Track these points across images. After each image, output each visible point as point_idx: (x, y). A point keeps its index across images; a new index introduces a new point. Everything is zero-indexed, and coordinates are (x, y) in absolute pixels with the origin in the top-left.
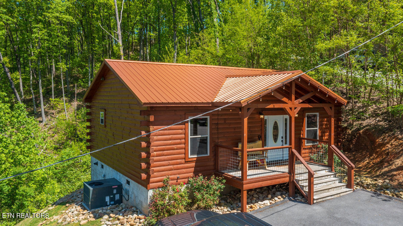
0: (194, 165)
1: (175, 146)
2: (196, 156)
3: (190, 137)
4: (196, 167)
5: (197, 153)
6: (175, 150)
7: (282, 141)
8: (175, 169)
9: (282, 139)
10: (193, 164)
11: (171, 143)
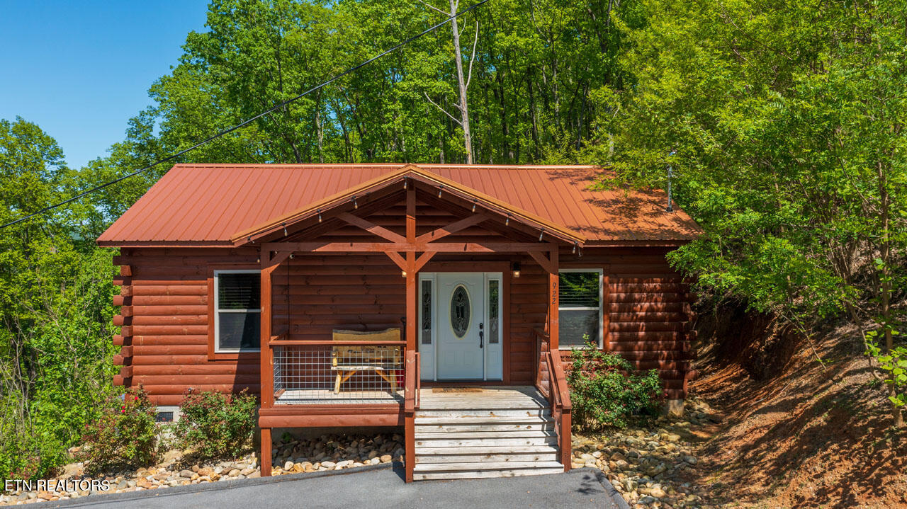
0: (236, 369)
1: (185, 328)
2: (238, 351)
3: (217, 311)
4: (238, 372)
5: (239, 344)
6: (185, 335)
7: (481, 334)
8: (184, 372)
9: (482, 330)
10: (234, 367)
11: (174, 320)
